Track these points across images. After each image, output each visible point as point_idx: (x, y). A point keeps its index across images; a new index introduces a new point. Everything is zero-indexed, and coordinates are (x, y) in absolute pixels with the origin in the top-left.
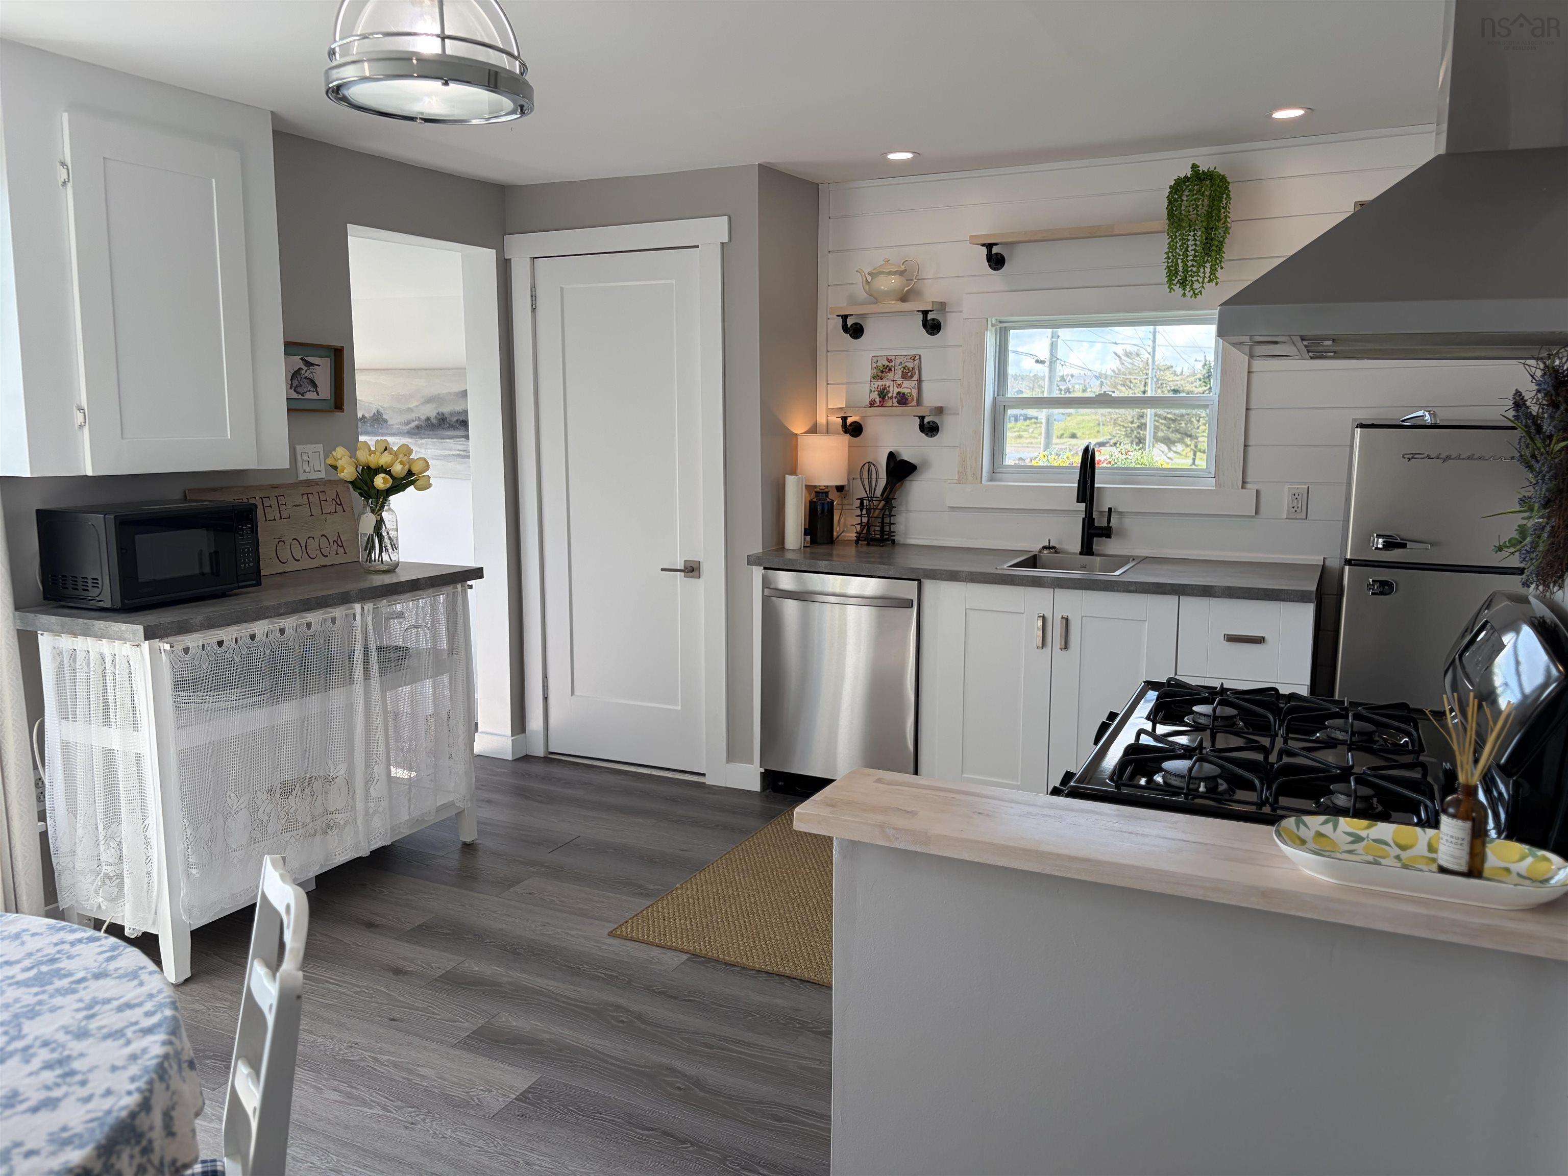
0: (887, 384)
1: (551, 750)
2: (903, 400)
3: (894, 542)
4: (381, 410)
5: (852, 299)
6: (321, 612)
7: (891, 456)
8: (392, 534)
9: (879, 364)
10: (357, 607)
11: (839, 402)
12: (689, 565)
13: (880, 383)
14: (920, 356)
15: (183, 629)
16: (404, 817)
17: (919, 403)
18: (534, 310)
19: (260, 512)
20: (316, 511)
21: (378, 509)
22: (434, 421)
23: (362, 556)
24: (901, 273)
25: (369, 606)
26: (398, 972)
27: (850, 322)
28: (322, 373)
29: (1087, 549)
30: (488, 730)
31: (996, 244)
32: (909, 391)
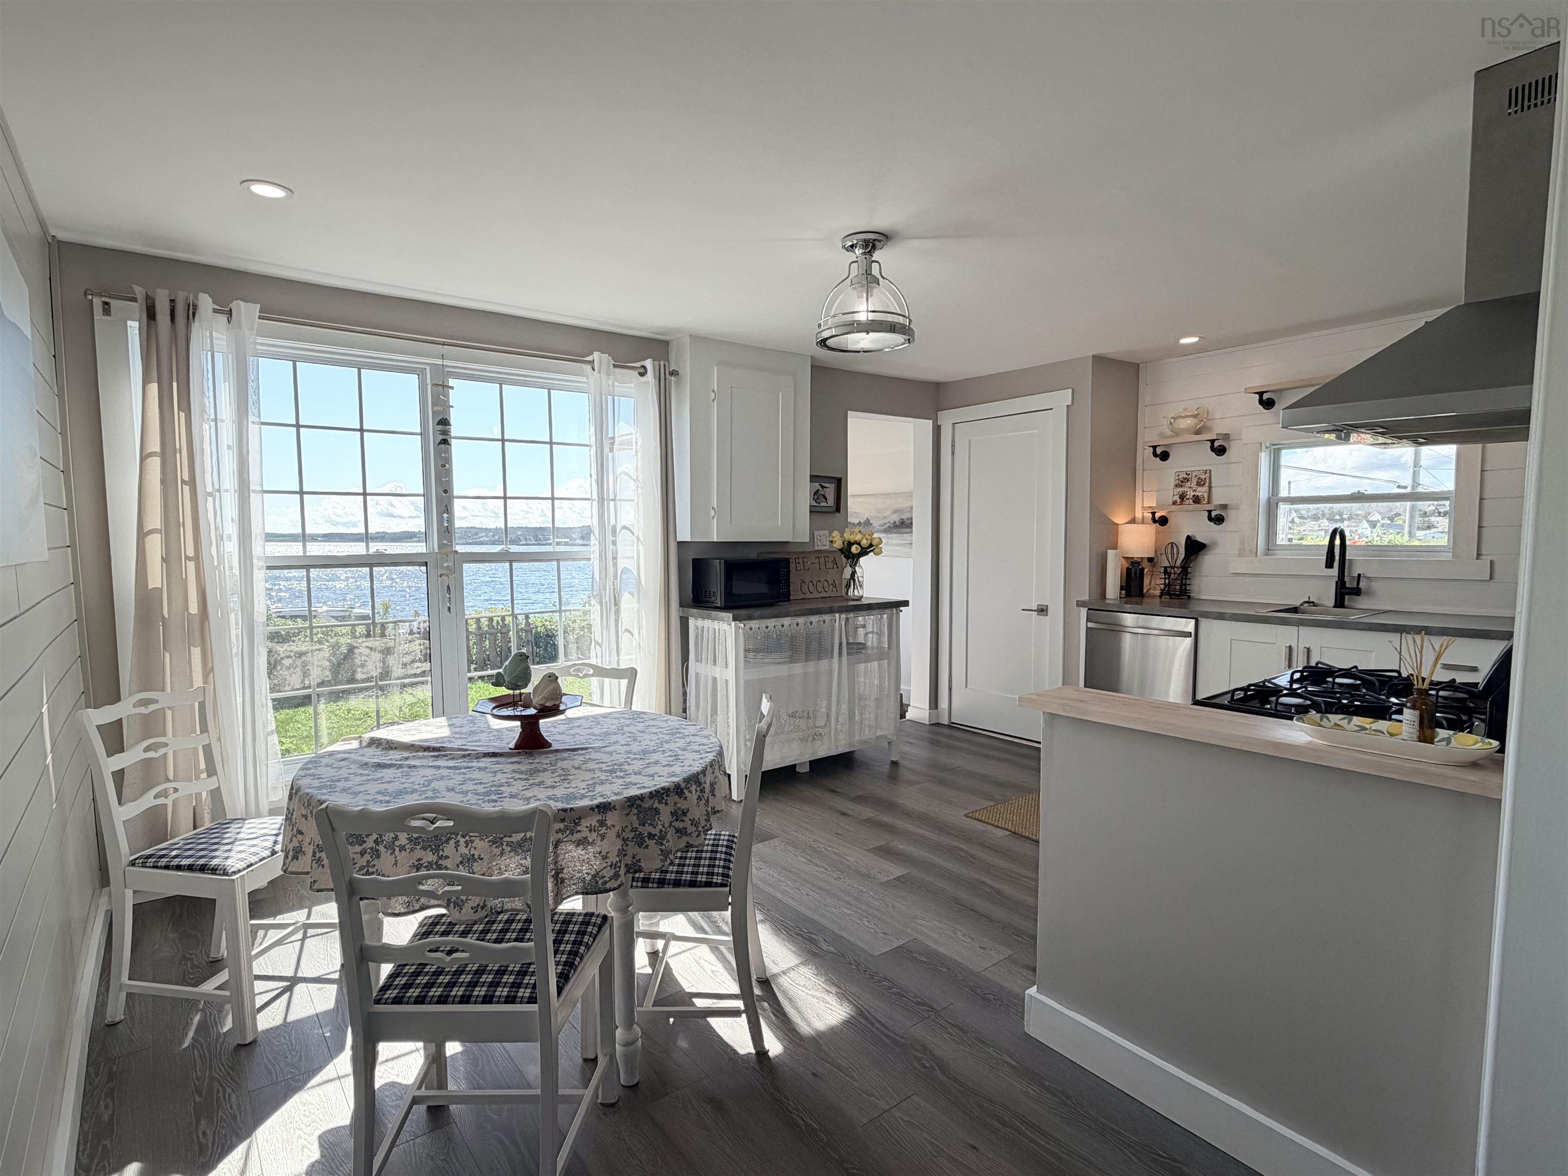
0: (1186, 490)
1: (953, 721)
2: (1197, 500)
3: (1189, 597)
4: (869, 518)
5: (1162, 435)
6: (818, 616)
7: (1188, 538)
8: (860, 579)
9: (1180, 477)
10: (837, 615)
11: (1151, 502)
12: (1040, 607)
13: (1180, 489)
14: (1210, 470)
15: (750, 618)
16: (857, 738)
17: (1209, 502)
18: (953, 453)
19: (792, 566)
20: (823, 567)
21: (854, 564)
22: (898, 524)
23: (844, 590)
24: (1195, 416)
25: (843, 616)
26: (844, 814)
27: (1159, 451)
28: (830, 492)
29: (1340, 603)
30: (916, 705)
31: (1266, 392)
32: (1201, 494)
